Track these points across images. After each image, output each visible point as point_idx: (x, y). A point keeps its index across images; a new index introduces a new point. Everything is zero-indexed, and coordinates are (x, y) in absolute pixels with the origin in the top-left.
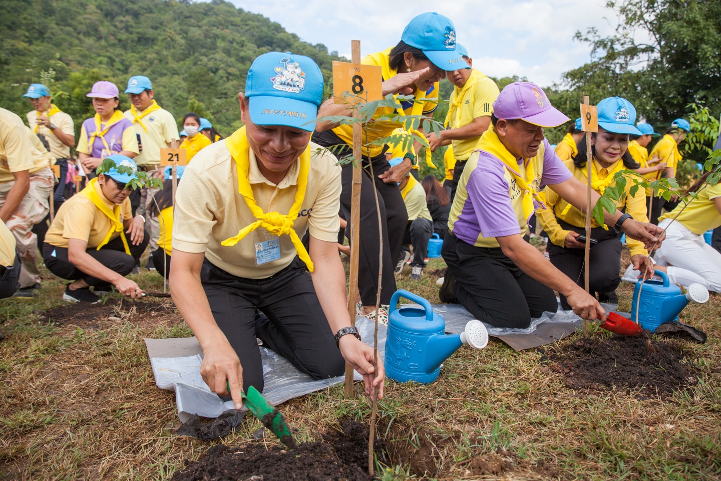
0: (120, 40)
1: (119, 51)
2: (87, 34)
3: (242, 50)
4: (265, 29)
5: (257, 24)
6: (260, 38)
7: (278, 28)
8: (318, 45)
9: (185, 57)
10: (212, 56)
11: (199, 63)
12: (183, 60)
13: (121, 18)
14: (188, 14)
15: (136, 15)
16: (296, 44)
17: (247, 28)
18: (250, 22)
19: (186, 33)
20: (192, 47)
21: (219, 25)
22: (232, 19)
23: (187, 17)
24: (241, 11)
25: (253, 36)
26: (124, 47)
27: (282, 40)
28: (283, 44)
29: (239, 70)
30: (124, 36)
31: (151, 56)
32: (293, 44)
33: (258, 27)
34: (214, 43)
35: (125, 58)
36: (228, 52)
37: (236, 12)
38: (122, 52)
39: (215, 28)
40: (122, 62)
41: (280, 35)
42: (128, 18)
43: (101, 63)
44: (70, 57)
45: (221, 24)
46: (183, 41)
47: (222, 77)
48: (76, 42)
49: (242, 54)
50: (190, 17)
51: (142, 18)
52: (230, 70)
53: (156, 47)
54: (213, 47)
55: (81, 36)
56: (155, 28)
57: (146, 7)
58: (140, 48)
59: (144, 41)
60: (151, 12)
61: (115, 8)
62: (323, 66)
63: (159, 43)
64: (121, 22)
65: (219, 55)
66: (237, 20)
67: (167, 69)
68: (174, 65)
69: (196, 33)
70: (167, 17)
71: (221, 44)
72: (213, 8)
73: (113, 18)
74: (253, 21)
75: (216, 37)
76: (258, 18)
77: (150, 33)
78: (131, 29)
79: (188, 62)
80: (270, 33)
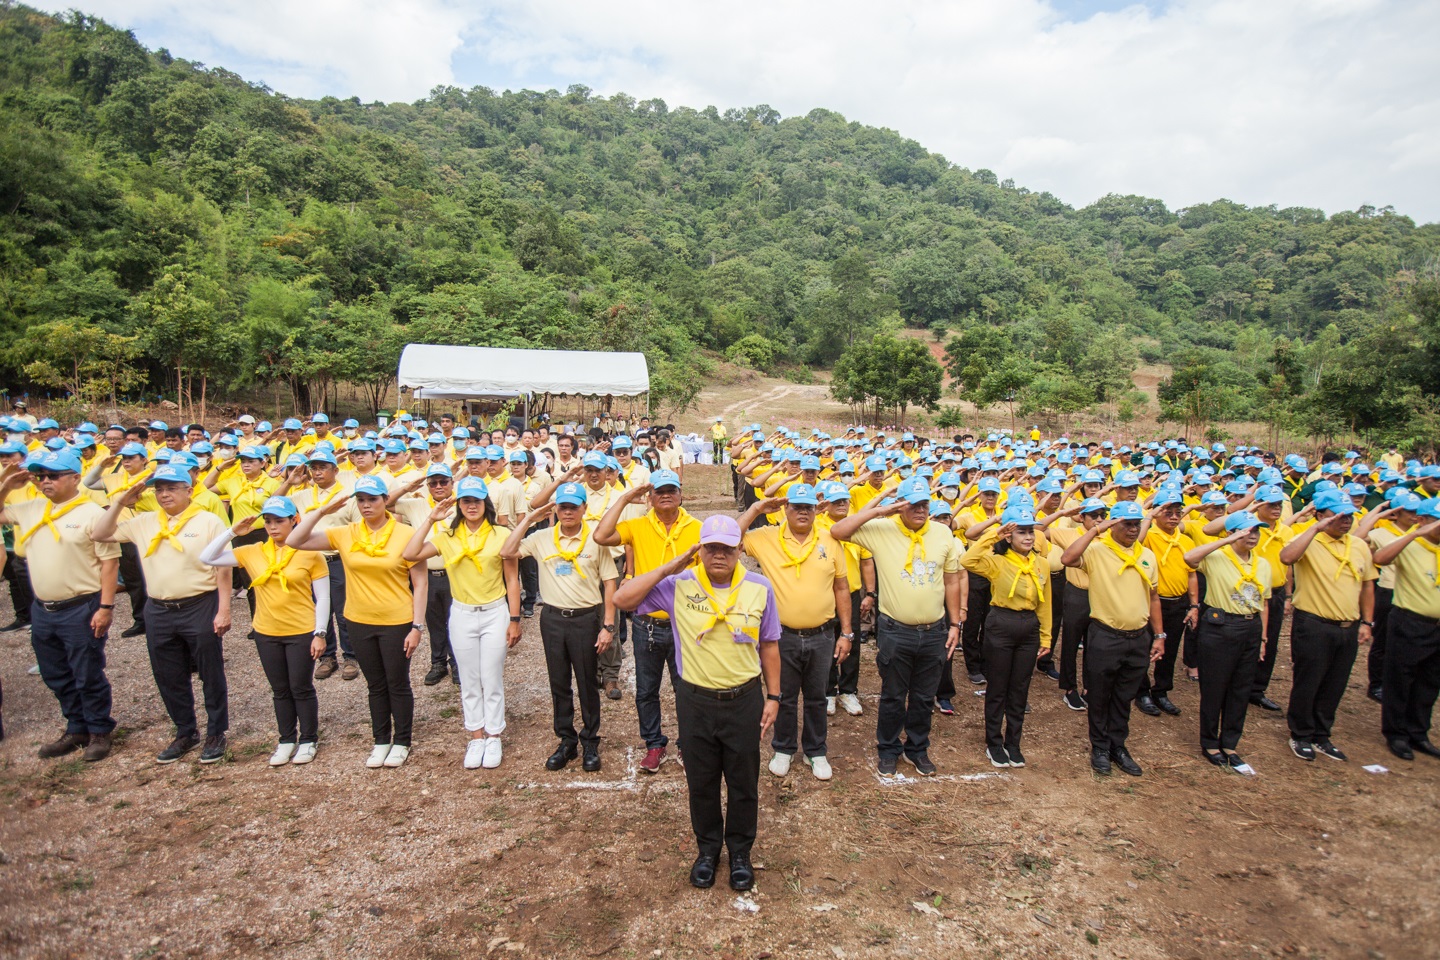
0: (686, 191)
1: (689, 208)
2: (646, 187)
3: (863, 195)
4: (893, 153)
5: (881, 146)
6: (889, 171)
7: (914, 150)
8: (980, 172)
9: (780, 211)
10: (821, 208)
11: (804, 221)
12: (778, 216)
13: (687, 158)
14: (779, 142)
15: (704, 150)
16: (946, 176)
17: (867, 154)
18: (869, 145)
19: (780, 174)
20: (791, 198)
21: (830, 155)
22: (844, 141)
23: (778, 147)
24: (855, 126)
25: (876, 166)
26: (693, 200)
27: (923, 171)
28: (925, 178)
29: (862, 228)
30: (691, 184)
31: (734, 214)
32: (940, 176)
33: (882, 152)
34: (821, 187)
35: (697, 219)
36: (842, 200)
37: (848, 131)
38: (691, 209)
39: (820, 162)
40: (694, 225)
41: (920, 163)
42: (696, 157)
43: (671, 229)
44: (634, 225)
45: (828, 154)
46: (776, 187)
47: (839, 242)
48: (638, 202)
49: (864, 201)
50: (783, 146)
51: (713, 155)
52: (848, 230)
53: (735, 198)
54: (820, 195)
55: (640, 191)
56: (732, 168)
57: (718, 136)
58: (713, 200)
59: (719, 189)
60: (724, 143)
61: (678, 143)
62: (991, 210)
63: (743, 192)
64: (688, 163)
65: (831, 207)
66: (850, 143)
67: (759, 233)
68: (767, 226)
69: (794, 172)
70: (747, 148)
71: (833, 188)
72: (811, 128)
73: (674, 159)
74: (875, 143)
75: (821, 176)
76: (887, 138)
77: (729, 176)
78: (699, 173)
79: (785, 218)
80: (903, 162)
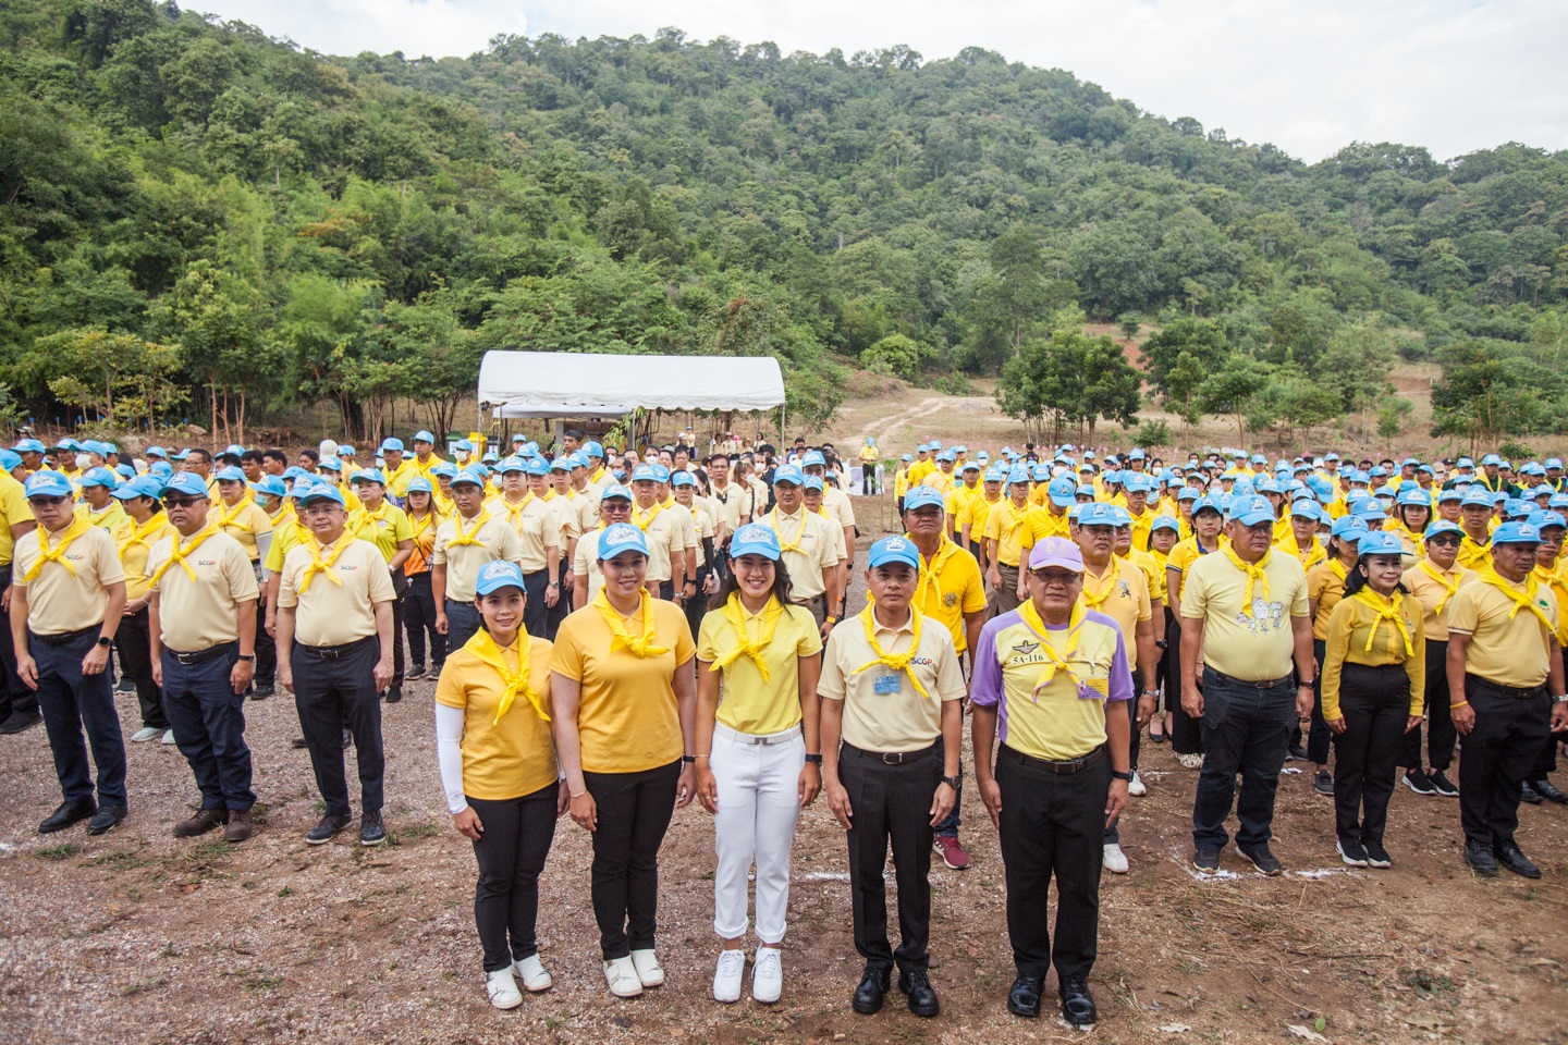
0: (805, 157)
1: (807, 177)
2: (755, 153)
3: (1028, 155)
4: (1067, 101)
5: (1051, 92)
6: (1061, 123)
7: (1094, 95)
8: (1181, 120)
9: (922, 181)
10: (976, 174)
11: (954, 190)
12: (920, 185)
13: (806, 115)
14: (921, 92)
15: (827, 104)
16: (1136, 128)
17: (1033, 103)
18: (1037, 91)
19: (923, 132)
20: (937, 164)
21: (985, 106)
22: (1003, 88)
23: (920, 98)
24: (1018, 68)
25: (1045, 118)
26: (813, 168)
27: (1107, 122)
28: (1108, 130)
29: (1029, 197)
30: (811, 148)
31: (866, 184)
32: (1128, 128)
33: (1053, 100)
34: (976, 147)
35: (819, 191)
36: (1002, 162)
37: (1009, 75)
38: (812, 179)
39: (974, 114)
40: (815, 198)
41: (1101, 112)
42: (817, 114)
43: (787, 205)
44: (741, 201)
45: (984, 105)
46: (918, 149)
47: (999, 216)
48: (745, 172)
49: (1030, 162)
50: (926, 96)
51: (838, 110)
52: (1011, 200)
53: (867, 164)
54: (975, 155)
55: (747, 159)
56: (862, 126)
57: (844, 87)
58: (839, 167)
59: (847, 153)
60: (852, 95)
61: (794, 97)
62: (1194, 169)
63: (876, 156)
64: (807, 121)
65: (989, 172)
66: (1011, 89)
67: (897, 207)
68: (907, 198)
69: (941, 129)
70: (881, 100)
71: (991, 147)
72: (962, 72)
73: (789, 118)
74: (1045, 88)
75: (976, 132)
76: (1061, 81)
77: (859, 138)
78: (821, 133)
79: (930, 188)
80: (1080, 111)
